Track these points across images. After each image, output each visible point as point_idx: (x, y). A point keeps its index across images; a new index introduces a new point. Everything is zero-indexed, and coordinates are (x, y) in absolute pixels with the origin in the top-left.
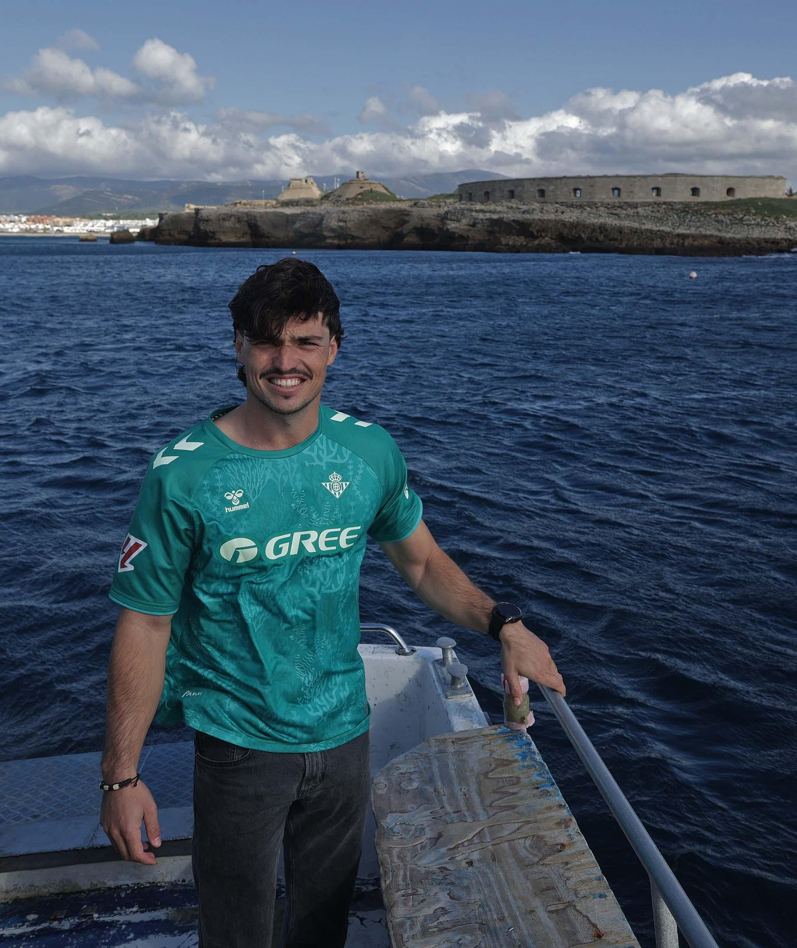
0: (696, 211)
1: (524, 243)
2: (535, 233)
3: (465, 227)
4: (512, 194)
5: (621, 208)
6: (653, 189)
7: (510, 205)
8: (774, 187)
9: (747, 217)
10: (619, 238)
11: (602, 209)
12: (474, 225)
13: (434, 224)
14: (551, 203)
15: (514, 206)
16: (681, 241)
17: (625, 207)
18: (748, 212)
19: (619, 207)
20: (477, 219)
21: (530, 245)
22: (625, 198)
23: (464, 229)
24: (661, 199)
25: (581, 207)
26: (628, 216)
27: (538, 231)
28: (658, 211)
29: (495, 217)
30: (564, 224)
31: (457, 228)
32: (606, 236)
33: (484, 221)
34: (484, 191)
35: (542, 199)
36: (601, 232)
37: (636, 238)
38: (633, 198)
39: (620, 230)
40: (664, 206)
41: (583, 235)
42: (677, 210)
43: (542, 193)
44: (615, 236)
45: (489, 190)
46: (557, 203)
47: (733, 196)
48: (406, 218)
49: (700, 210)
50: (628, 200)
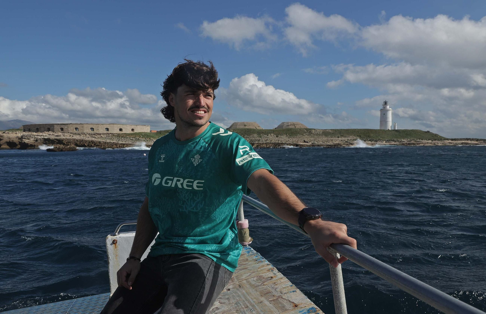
0: (122, 136)
1: (64, 147)
2: (66, 143)
3: (32, 141)
4: (49, 130)
5: (95, 135)
6: (106, 129)
7: (49, 133)
8: (147, 129)
9: (140, 138)
10: (100, 145)
11: (88, 135)
12: (37, 141)
13: (16, 141)
14: (66, 133)
15: (51, 134)
16: (123, 146)
17: (96, 135)
18: (140, 137)
19: (94, 135)
20: (38, 138)
21: (66, 148)
22: (95, 131)
23: (32, 142)
24: (109, 132)
25: (79, 134)
26: (99, 138)
27: (67, 143)
28: (109, 136)
29: (46, 138)
30: (77, 140)
31: (29, 141)
32: (94, 144)
33: (41, 139)
34: (36, 128)
35: (62, 131)
36: (92, 143)
37: (106, 145)
38: (99, 132)
39: (100, 142)
40: (110, 134)
41: (85, 144)
42: (116, 136)
43: (62, 129)
44: (98, 144)
45: (38, 128)
46: (69, 133)
47: (134, 131)
48: (1, 138)
49: (124, 136)
50: (97, 132)
